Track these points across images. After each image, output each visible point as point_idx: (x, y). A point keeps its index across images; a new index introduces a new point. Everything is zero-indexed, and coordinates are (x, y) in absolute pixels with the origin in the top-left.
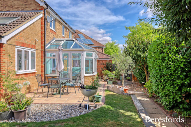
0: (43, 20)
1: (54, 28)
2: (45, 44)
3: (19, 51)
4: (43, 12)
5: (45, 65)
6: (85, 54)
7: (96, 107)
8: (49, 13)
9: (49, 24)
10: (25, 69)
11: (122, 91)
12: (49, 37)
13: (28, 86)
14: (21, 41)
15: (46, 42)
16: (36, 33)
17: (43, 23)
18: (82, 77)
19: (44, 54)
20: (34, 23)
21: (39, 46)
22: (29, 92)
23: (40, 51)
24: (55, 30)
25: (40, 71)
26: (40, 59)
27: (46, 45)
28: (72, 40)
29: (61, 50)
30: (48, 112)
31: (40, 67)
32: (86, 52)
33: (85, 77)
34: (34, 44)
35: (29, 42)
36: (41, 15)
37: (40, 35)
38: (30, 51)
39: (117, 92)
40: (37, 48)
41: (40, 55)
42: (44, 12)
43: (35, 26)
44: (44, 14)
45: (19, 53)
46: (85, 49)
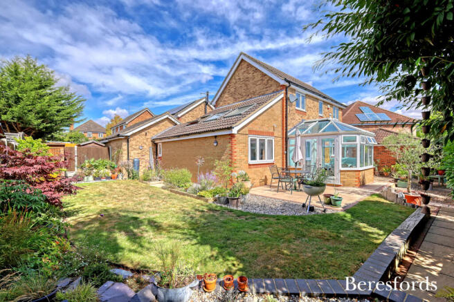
0: (285, 101)
1: (303, 108)
2: (286, 129)
3: (252, 140)
4: (284, 91)
5: (286, 154)
6: (341, 138)
7: (324, 211)
8: (294, 90)
9: (294, 103)
10: (261, 159)
11: (401, 198)
12: (294, 119)
13: (264, 178)
14: (255, 129)
15: (289, 127)
16: (275, 117)
17: (285, 104)
18: (336, 171)
19: (286, 142)
20: (271, 106)
21: (279, 133)
22: (266, 184)
23: (281, 139)
24: (304, 110)
25: (281, 161)
26: (281, 147)
27: (288, 130)
28: (327, 120)
29: (299, 135)
30: (264, 206)
31: (281, 156)
32: (343, 136)
33: (341, 171)
34: (271, 130)
35: (265, 129)
36: (282, 96)
37: (280, 119)
38: (267, 139)
39: (391, 198)
40: (276, 135)
41: (281, 143)
42: (286, 91)
43: (273, 110)
44: (286, 93)
45: (253, 142)
46: (341, 131)
